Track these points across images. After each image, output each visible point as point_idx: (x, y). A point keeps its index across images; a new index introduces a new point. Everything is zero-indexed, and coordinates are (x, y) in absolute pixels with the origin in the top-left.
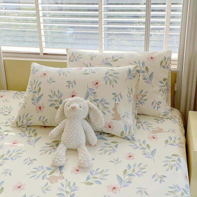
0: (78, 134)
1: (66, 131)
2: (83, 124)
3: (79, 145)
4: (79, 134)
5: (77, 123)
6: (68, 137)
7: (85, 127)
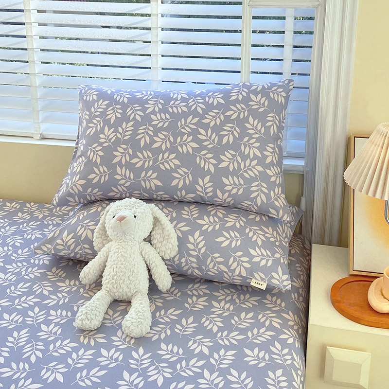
0: (133, 271)
1: (110, 266)
2: (143, 250)
3: (136, 292)
4: (135, 271)
5: (132, 249)
6: (115, 278)
7: (147, 257)
